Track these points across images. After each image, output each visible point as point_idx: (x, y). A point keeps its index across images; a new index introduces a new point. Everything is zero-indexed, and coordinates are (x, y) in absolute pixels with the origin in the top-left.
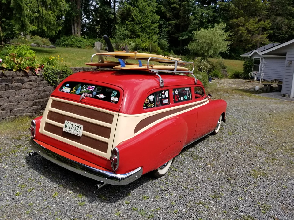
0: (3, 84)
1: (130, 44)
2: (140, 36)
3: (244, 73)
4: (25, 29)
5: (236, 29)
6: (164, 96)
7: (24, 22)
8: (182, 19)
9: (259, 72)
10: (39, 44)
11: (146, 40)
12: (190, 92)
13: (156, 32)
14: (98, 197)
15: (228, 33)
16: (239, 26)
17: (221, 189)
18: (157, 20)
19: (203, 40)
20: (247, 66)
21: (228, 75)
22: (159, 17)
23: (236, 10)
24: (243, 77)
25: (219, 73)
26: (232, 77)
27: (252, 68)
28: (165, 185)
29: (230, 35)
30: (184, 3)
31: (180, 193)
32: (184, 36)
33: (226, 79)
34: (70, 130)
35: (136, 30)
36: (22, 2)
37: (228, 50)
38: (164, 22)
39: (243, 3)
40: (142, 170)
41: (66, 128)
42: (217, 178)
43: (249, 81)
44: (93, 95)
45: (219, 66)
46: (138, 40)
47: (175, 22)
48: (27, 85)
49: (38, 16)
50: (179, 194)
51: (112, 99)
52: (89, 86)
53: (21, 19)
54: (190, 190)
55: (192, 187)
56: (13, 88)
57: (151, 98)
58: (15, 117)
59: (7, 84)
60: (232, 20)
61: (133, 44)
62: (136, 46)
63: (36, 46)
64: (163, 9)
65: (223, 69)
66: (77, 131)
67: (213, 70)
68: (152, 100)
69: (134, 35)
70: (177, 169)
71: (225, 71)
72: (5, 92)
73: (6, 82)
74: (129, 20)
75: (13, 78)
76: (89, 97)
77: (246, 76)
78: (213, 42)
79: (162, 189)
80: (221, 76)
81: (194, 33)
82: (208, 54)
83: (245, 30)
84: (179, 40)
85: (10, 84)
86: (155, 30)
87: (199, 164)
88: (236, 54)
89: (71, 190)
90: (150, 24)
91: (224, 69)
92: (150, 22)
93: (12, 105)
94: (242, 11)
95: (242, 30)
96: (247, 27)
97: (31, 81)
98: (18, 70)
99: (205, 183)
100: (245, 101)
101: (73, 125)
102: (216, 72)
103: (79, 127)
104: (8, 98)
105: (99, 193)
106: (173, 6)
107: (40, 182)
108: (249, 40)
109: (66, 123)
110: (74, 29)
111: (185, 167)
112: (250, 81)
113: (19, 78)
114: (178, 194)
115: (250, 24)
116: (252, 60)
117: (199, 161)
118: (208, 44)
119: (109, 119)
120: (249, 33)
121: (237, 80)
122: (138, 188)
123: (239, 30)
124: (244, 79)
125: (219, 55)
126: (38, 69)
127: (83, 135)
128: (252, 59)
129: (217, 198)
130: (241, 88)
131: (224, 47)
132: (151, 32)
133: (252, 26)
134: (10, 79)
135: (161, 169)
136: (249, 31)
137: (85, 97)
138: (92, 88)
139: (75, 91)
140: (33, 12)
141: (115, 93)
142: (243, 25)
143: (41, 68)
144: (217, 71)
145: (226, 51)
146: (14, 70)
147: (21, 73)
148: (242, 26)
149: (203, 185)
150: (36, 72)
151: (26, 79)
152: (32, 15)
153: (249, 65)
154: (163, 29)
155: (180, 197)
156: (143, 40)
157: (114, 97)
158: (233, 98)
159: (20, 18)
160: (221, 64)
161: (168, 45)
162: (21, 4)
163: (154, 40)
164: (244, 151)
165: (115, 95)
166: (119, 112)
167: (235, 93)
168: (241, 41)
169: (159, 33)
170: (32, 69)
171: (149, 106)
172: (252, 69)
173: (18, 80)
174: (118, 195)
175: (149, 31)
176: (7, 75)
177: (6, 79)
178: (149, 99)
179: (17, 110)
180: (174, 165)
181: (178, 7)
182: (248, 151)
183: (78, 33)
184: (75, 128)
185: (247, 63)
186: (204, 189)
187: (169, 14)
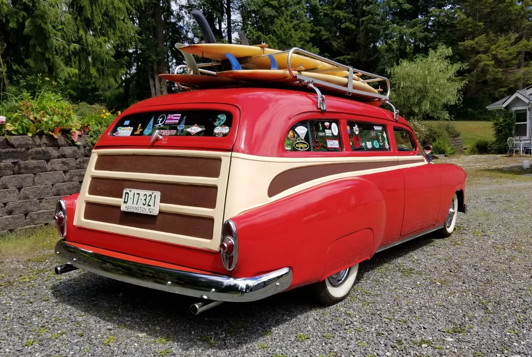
0: (9, 162)
3: (496, 141)
4: (54, 74)
5: (473, 60)
6: (328, 132)
7: (52, 60)
8: (363, 50)
9: (527, 137)
12: (385, 135)
14: (200, 340)
15: (457, 66)
16: (478, 53)
17: (467, 319)
19: (408, 84)
20: (501, 126)
21: (465, 149)
22: (318, 49)
23: (468, 23)
24: (496, 150)
25: (447, 146)
26: (473, 152)
27: (512, 129)
28: (345, 317)
29: (460, 68)
30: (364, 18)
31: (378, 329)
33: (462, 156)
34: (135, 205)
36: (46, 23)
37: (459, 100)
39: (482, 7)
40: (291, 274)
41: (126, 205)
42: (456, 301)
43: (507, 156)
44: (177, 130)
45: (445, 131)
47: (349, 57)
48: (57, 164)
49: (78, 48)
50: (376, 330)
51: (217, 130)
52: (170, 116)
53: (47, 56)
54: (399, 322)
55: (404, 318)
56: (28, 169)
57: (302, 130)
58: (35, 228)
59: (16, 161)
60: (462, 43)
64: (325, 34)
65: (453, 137)
66: (149, 205)
67: (434, 140)
68: (304, 135)
70: (369, 292)
71: (458, 141)
72: (12, 178)
73: (14, 157)
75: (28, 149)
76: (170, 135)
77: (502, 146)
78: (428, 86)
79: (339, 322)
80: (452, 152)
81: (389, 71)
82: (420, 110)
83: (491, 61)
85: (21, 162)
87: (415, 282)
88: (476, 110)
89: (142, 331)
91: (455, 137)
93: (29, 204)
94: (481, 24)
95: (485, 60)
96: (494, 53)
97: (64, 156)
98: (37, 134)
99: (430, 311)
100: (504, 185)
101: (138, 194)
102: (439, 144)
103: (153, 196)
104: (19, 189)
105: (202, 334)
106: (343, 26)
107: (78, 323)
108: (501, 78)
109: (126, 193)
110: (155, 85)
111: (385, 287)
112: (510, 156)
113: (39, 149)
114: (373, 329)
115: (499, 46)
116: (511, 115)
117: (416, 278)
118: (418, 91)
119: (212, 167)
120: (499, 66)
121: (484, 157)
122: (287, 323)
123: (479, 61)
124: (497, 154)
125: (442, 110)
126: (78, 133)
127: (160, 212)
128: (510, 112)
129: (459, 332)
130: (494, 167)
131: (451, 93)
133: (504, 51)
134: (21, 152)
135: (334, 286)
136: (498, 62)
137: (161, 137)
138: (174, 118)
139: (141, 130)
140: (69, 42)
141: (222, 119)
142: (486, 52)
143: (84, 131)
144: (441, 141)
145: (457, 102)
146: (30, 135)
147: (44, 140)
148: (484, 52)
149: (427, 314)
150: (73, 139)
151: (54, 152)
152: (67, 47)
153: (506, 124)
155: (379, 334)
157: (221, 126)
158: (478, 184)
159: (43, 54)
160: (448, 128)
162: (43, 25)
164: (511, 259)
165: (222, 123)
166: (232, 150)
167: (482, 176)
168: (485, 83)
170: (66, 132)
171: (298, 148)
172: (511, 132)
173: (37, 153)
174: (245, 336)
176: (16, 143)
177: (13, 151)
178: (296, 133)
179: (38, 214)
180: (362, 286)
181: (354, 27)
182: (519, 258)
183: (162, 93)
184: (145, 200)
185: (501, 120)
186: (431, 320)
187: (337, 43)
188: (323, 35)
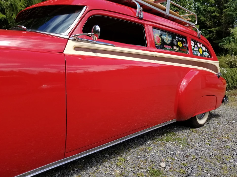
22: (199, 26)
30: (225, 10)
32: (224, 42)
47: (215, 29)
84: (219, 45)
106: (213, 15)
187: (209, 23)
188: (202, 19)
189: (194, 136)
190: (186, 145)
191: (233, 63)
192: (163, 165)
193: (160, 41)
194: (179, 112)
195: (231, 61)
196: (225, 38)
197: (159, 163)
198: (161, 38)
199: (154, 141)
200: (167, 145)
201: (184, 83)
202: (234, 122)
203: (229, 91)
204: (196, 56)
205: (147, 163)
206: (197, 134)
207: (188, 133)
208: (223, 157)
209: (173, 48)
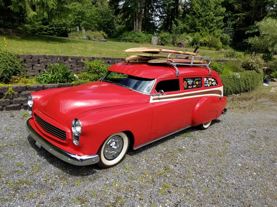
1: (187, 39)
2: (201, 30)
10: (90, 37)
11: (207, 35)
13: (221, 26)
18: (222, 13)
22: (225, 8)
32: (252, 30)
35: (196, 24)
38: (230, 14)
46: (197, 34)
61: (191, 39)
62: (193, 41)
63: (87, 39)
69: (193, 29)
74: (190, 13)
84: (246, 33)
86: (219, 24)
90: (213, 18)
92: (213, 15)
110: (136, 24)
132: (213, 26)
154: (229, 22)
156: (203, 34)
161: (231, 40)
163: (217, 34)
169: (224, 27)
175: (211, 25)
183: (139, 28)
189: (200, 135)
190: (195, 139)
191: (250, 65)
192: (184, 147)
193: (187, 85)
194: (193, 122)
195: (249, 63)
196: (254, 26)
197: (182, 147)
198: (187, 83)
199: (179, 137)
200: (185, 139)
201: (198, 106)
202: (227, 126)
203: (240, 94)
204: (207, 87)
205: (177, 147)
206: (202, 134)
207: (197, 133)
208: (212, 146)
209: (193, 86)
